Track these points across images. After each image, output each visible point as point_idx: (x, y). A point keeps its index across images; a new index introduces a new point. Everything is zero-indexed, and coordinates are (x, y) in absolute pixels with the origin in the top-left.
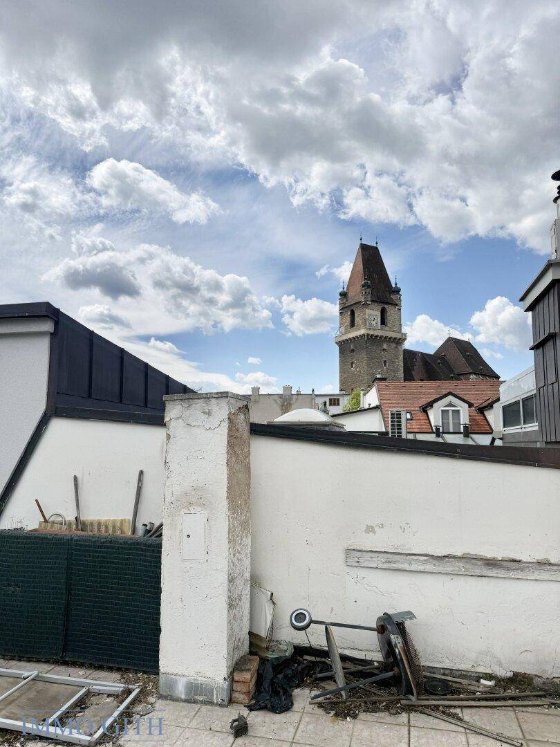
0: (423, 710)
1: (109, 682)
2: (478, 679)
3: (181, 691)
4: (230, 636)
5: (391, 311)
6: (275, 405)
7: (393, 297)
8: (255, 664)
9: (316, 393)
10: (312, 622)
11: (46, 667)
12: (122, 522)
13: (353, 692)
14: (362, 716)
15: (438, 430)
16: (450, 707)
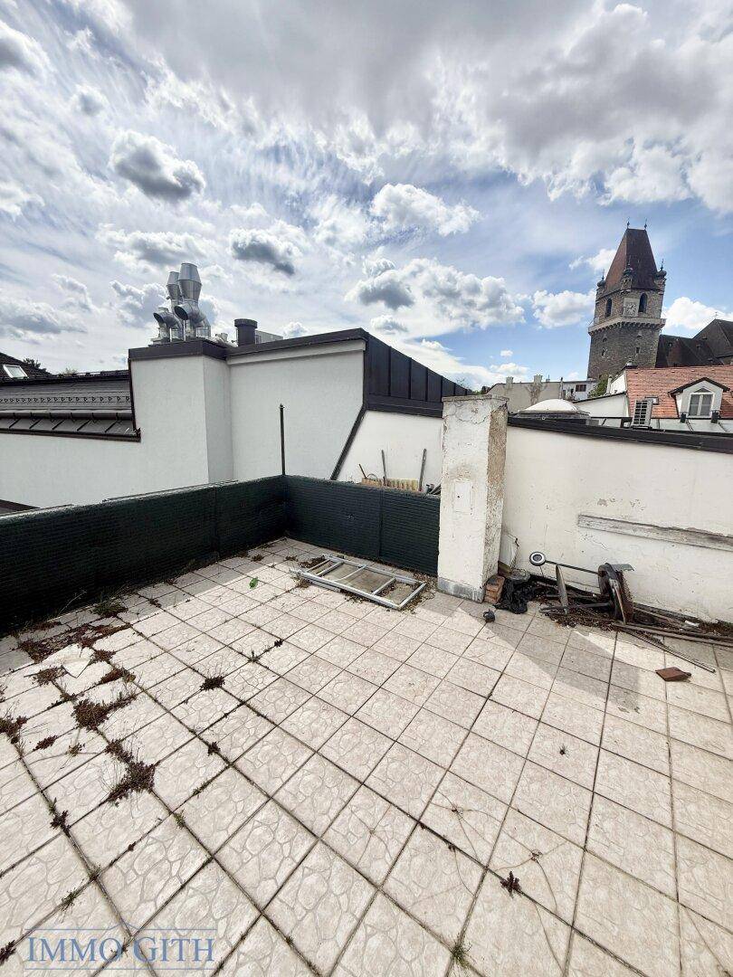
0: (629, 632)
1: (407, 577)
2: (683, 619)
3: (451, 589)
4: (485, 563)
5: (651, 296)
6: (526, 392)
7: (656, 282)
8: (501, 582)
9: (564, 380)
10: (546, 561)
11: (370, 563)
12: (413, 482)
13: (573, 611)
14: (579, 626)
15: (683, 416)
16: (654, 634)
